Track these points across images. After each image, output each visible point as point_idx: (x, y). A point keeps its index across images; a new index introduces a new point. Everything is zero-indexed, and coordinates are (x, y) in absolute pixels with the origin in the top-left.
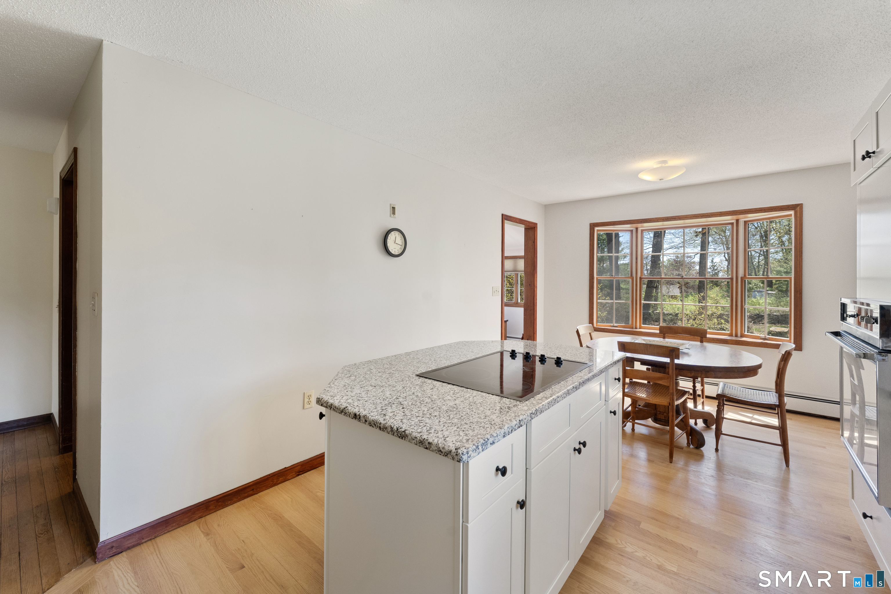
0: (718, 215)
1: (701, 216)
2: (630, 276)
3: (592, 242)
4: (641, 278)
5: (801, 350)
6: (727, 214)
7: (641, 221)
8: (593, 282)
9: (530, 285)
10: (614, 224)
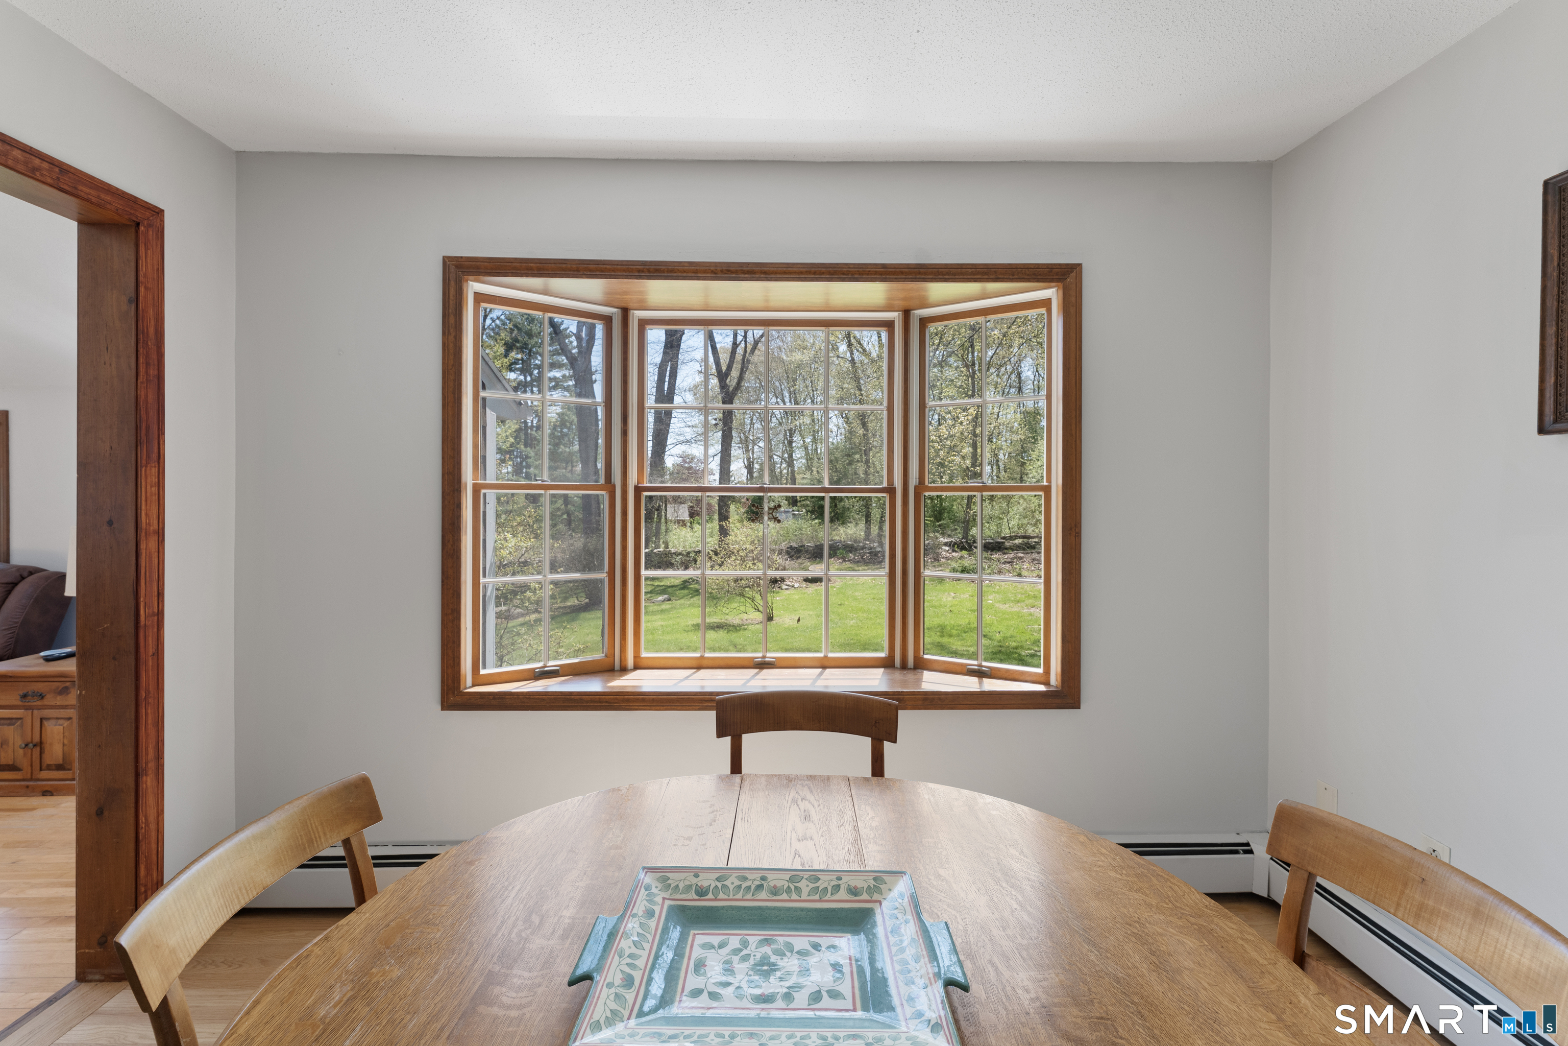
0: (876, 273)
1: (830, 273)
2: (602, 481)
3: (451, 338)
4: (638, 490)
5: (1079, 708)
6: (902, 273)
7: (639, 271)
8: (458, 506)
9: (110, 523)
10: (539, 269)
